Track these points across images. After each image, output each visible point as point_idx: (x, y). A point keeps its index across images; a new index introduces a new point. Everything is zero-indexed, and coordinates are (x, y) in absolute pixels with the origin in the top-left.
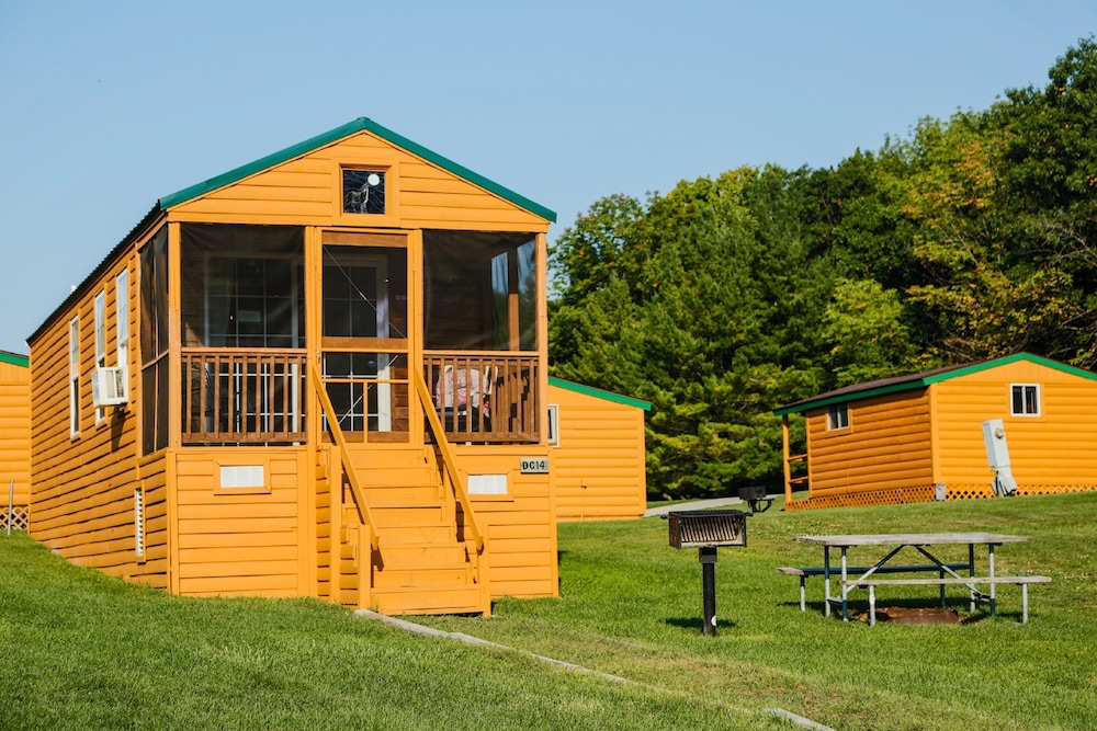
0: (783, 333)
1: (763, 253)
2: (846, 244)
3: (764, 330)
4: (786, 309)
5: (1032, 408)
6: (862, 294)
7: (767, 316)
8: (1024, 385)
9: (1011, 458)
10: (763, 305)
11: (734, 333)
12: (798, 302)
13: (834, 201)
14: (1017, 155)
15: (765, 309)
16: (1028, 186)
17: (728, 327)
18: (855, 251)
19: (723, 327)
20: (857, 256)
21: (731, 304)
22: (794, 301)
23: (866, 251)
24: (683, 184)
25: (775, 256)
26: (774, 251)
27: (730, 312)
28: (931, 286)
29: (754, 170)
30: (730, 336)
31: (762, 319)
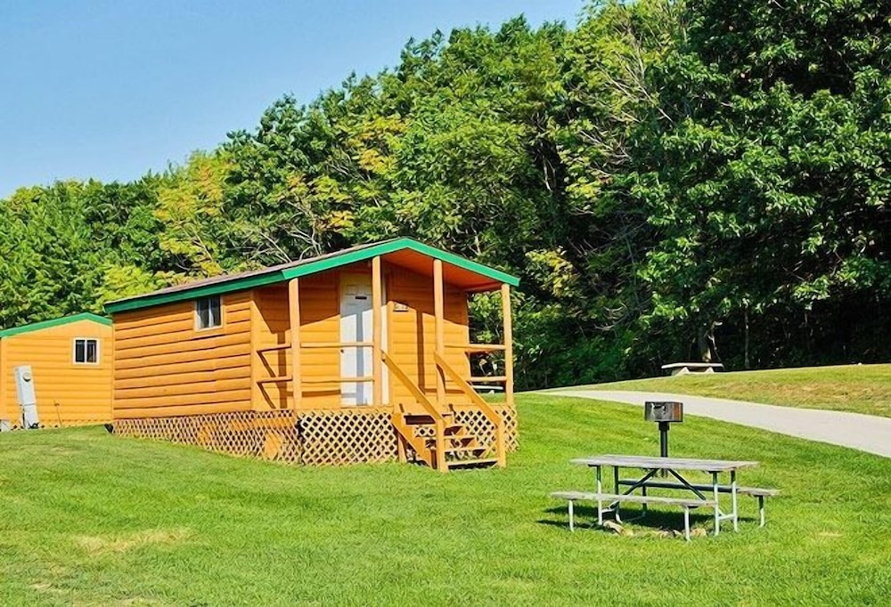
0: (64, 305)
1: (52, 242)
2: (129, 239)
3: (51, 302)
4: (69, 286)
5: (91, 358)
6: (124, 276)
7: (54, 292)
8: (86, 339)
9: (37, 398)
10: (51, 282)
11: (21, 304)
12: (79, 282)
13: (122, 208)
14: (235, 179)
15: (52, 286)
16: (241, 201)
17: (15, 298)
18: (136, 245)
19: (11, 299)
20: (137, 249)
21: (17, 281)
22: (75, 281)
23: (144, 245)
24: (23, 190)
25: (60, 245)
26: (60, 241)
27: (16, 287)
28: (173, 272)
29: (80, 182)
30: (17, 306)
31: (49, 294)
